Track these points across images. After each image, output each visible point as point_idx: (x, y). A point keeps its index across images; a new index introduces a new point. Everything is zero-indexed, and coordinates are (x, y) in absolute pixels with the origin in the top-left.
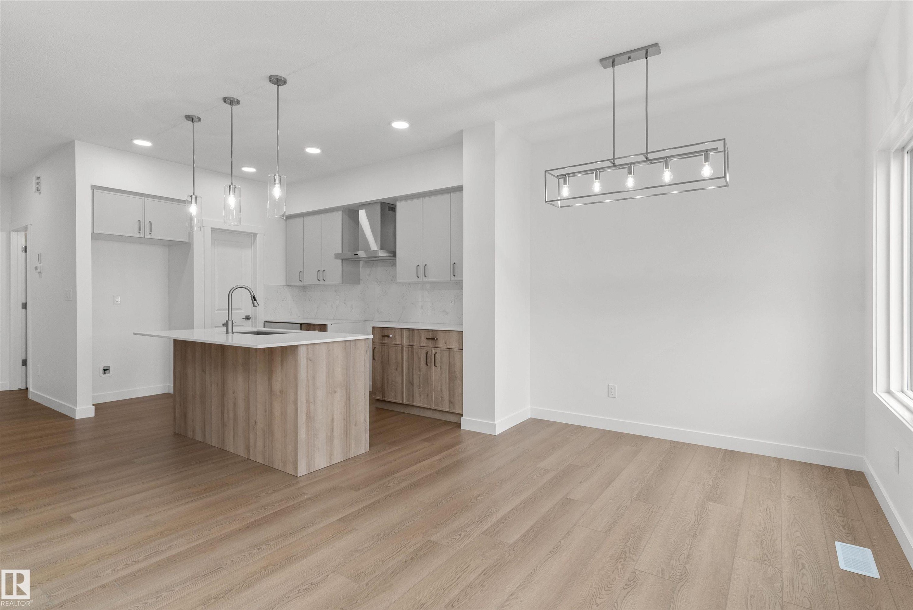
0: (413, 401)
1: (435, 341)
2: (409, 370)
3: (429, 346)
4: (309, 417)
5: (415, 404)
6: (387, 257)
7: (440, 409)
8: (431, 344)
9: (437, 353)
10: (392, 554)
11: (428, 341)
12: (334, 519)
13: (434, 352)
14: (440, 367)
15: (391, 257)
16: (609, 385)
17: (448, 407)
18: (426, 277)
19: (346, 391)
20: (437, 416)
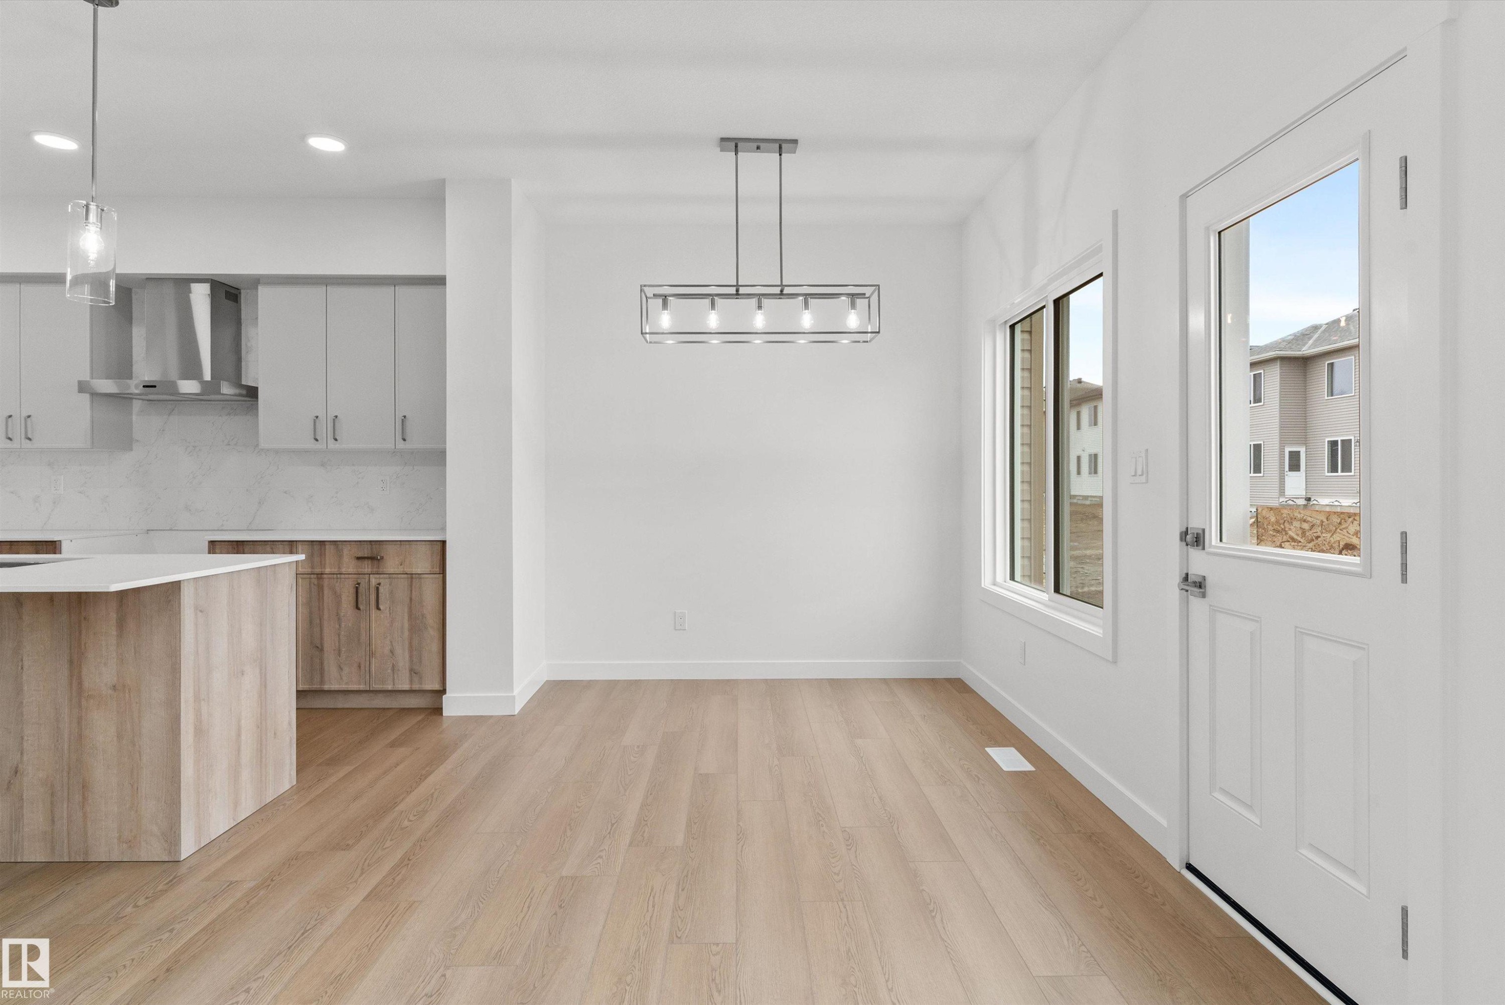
0: (322, 682)
1: (376, 562)
2: (311, 622)
3: (361, 571)
4: (200, 732)
5: (326, 687)
6: (232, 397)
7: (390, 687)
8: (367, 567)
9: (382, 584)
10: (522, 912)
11: (359, 563)
12: (355, 900)
13: (374, 582)
14: (388, 609)
15: (240, 395)
16: (676, 611)
17: (408, 681)
18: (336, 440)
19: (261, 670)
20: (380, 702)
